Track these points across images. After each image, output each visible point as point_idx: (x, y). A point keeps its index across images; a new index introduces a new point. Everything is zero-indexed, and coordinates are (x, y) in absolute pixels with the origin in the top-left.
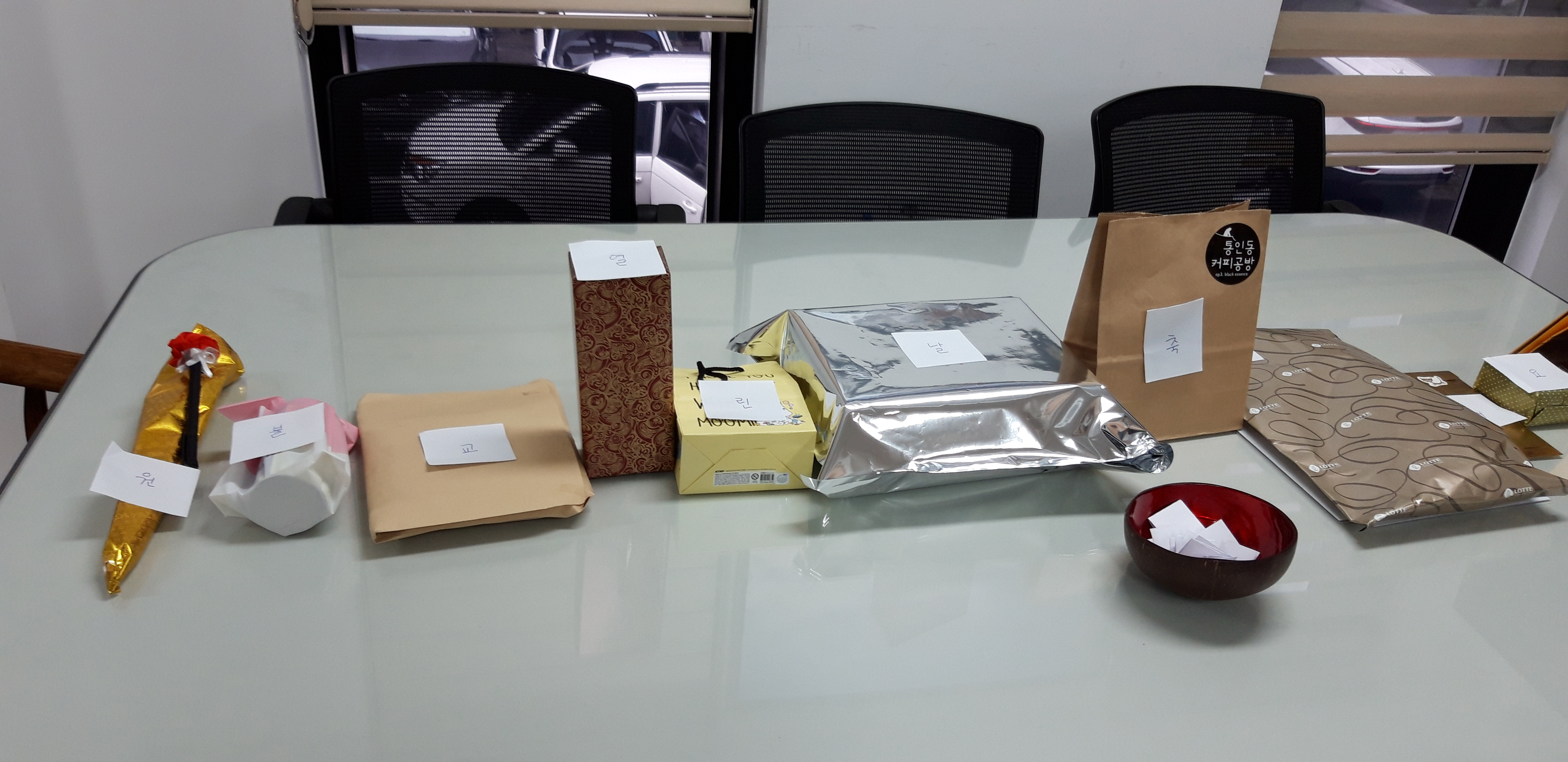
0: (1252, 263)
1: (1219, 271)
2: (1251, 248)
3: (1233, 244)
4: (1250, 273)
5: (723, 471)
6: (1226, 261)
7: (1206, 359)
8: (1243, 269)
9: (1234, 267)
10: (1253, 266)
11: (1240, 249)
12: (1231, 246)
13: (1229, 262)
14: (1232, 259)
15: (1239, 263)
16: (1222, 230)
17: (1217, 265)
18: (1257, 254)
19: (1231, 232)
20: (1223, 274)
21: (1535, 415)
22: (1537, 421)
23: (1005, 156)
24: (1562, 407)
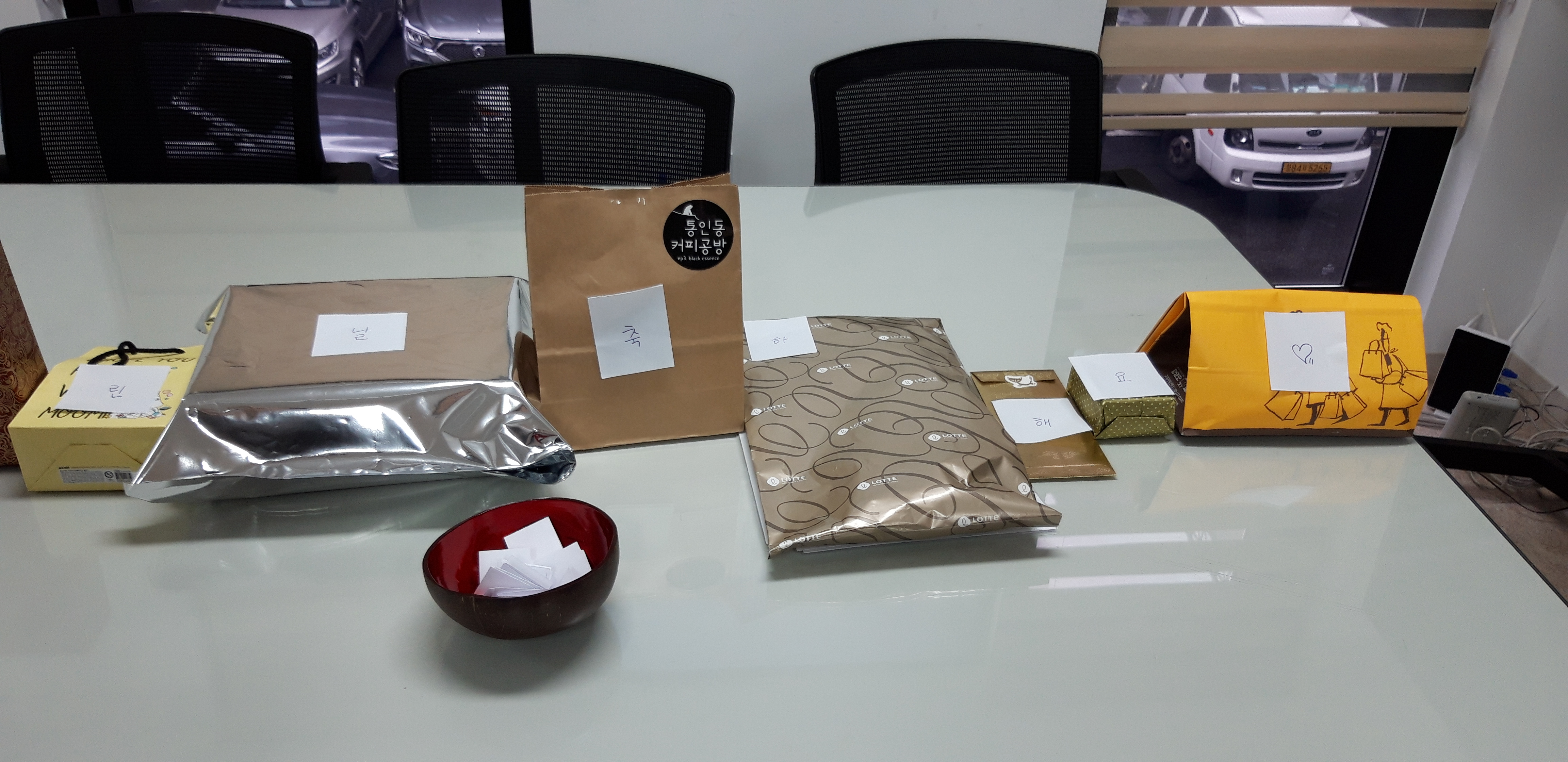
0: (723, 247)
1: (681, 255)
2: (721, 229)
3: (696, 224)
4: (722, 257)
5: (69, 468)
6: (689, 244)
7: (676, 353)
8: (712, 252)
9: (700, 251)
10: (726, 250)
11: (706, 229)
12: (694, 226)
13: (693, 245)
14: (696, 241)
15: (706, 245)
16: (681, 208)
17: (679, 248)
18: (730, 237)
19: (691, 210)
20: (687, 258)
21: (1105, 427)
22: (1109, 433)
23: (698, 115)
24: (1140, 418)
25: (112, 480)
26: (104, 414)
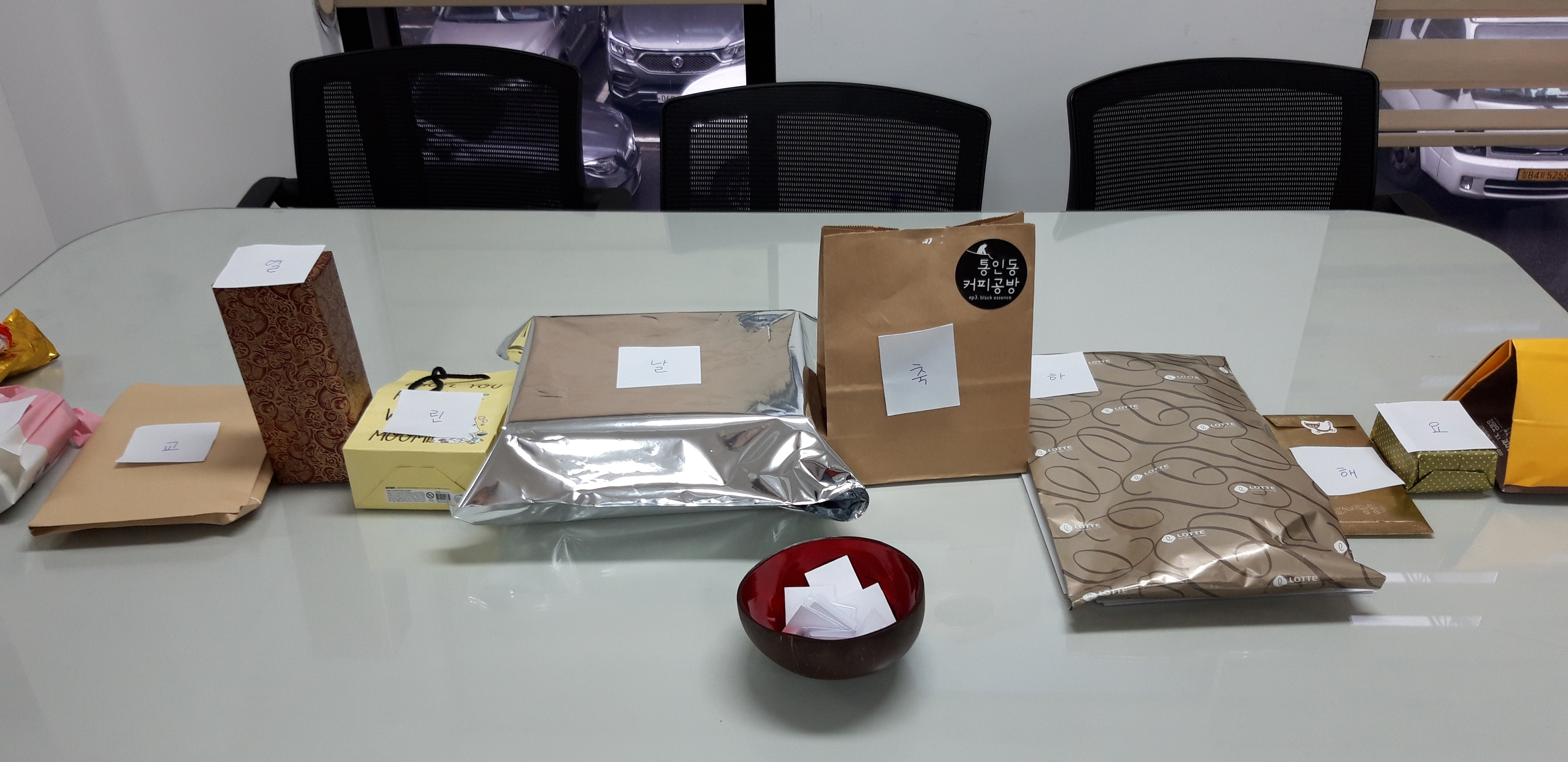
0: (1016, 285)
1: (973, 294)
2: (1014, 268)
3: (990, 263)
4: (1014, 296)
5: (394, 488)
6: (981, 283)
7: (963, 392)
8: (1004, 291)
9: (992, 290)
10: (1019, 289)
11: (999, 269)
12: (987, 265)
13: (986, 284)
14: (989, 280)
15: (999, 285)
16: (976, 247)
17: (970, 287)
18: (1023, 275)
19: (986, 249)
20: (979, 297)
21: (1418, 480)
22: (1423, 486)
23: (952, 142)
24: (1458, 472)
25: (433, 501)
26: (427, 439)
